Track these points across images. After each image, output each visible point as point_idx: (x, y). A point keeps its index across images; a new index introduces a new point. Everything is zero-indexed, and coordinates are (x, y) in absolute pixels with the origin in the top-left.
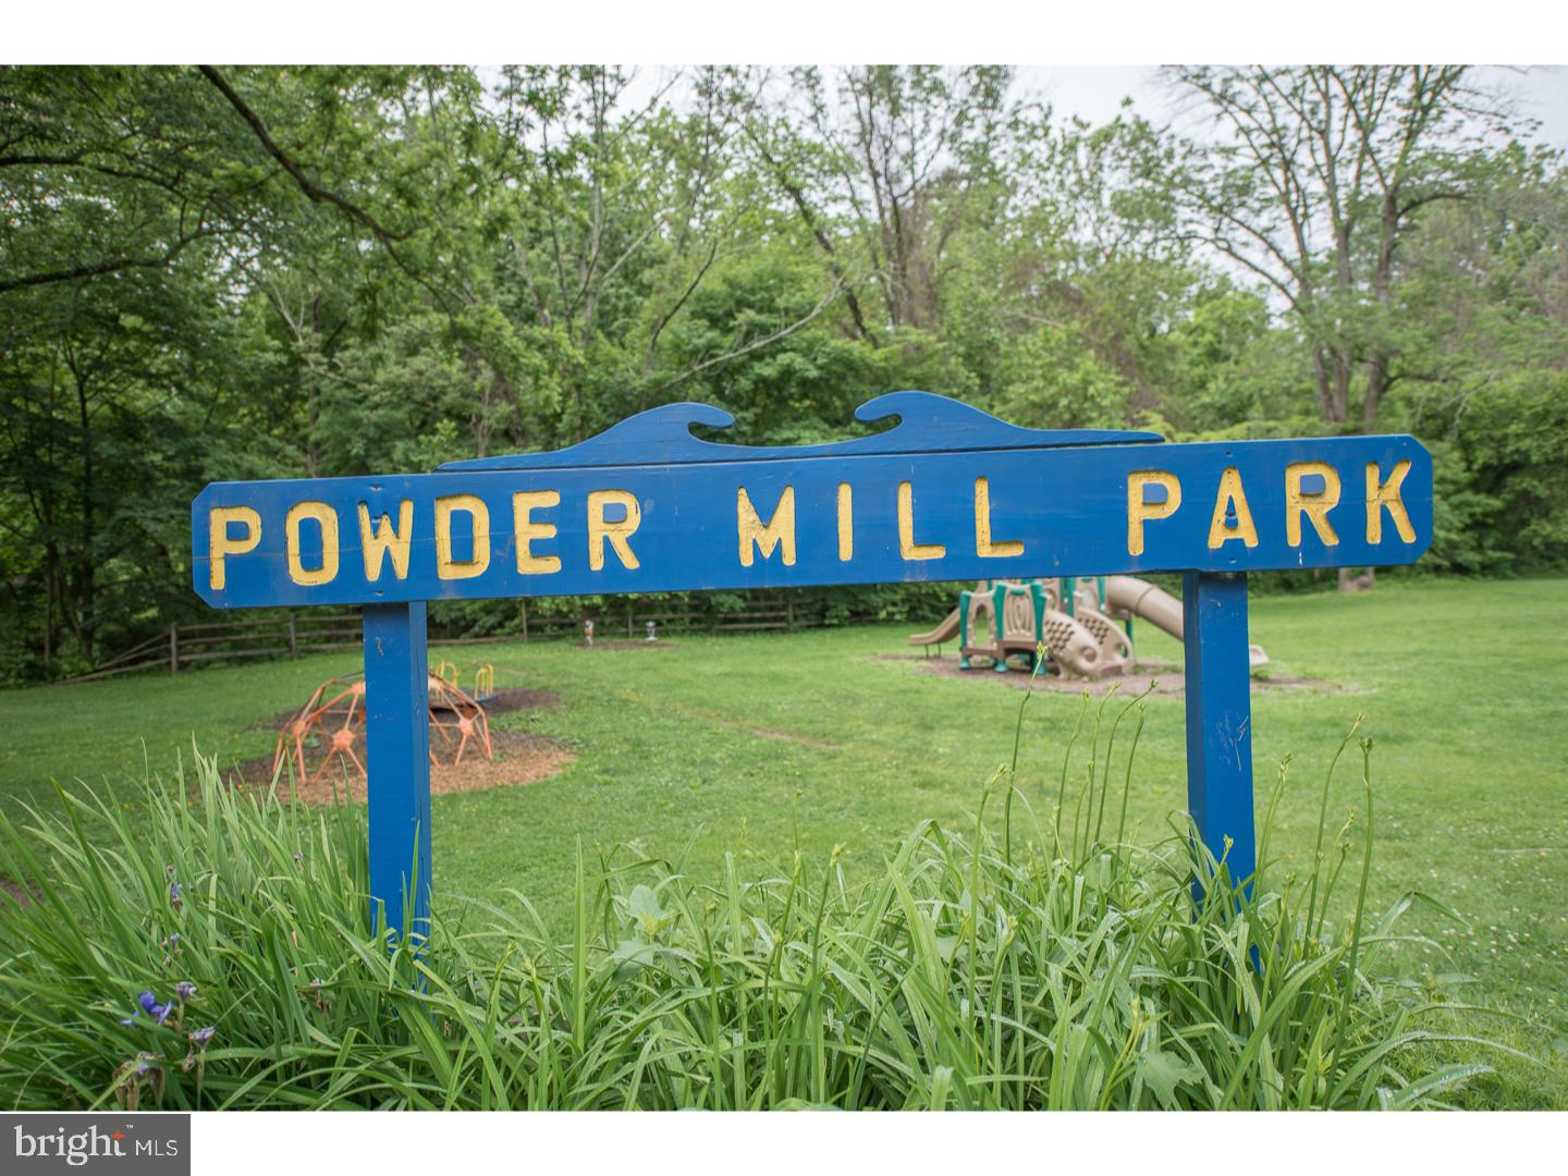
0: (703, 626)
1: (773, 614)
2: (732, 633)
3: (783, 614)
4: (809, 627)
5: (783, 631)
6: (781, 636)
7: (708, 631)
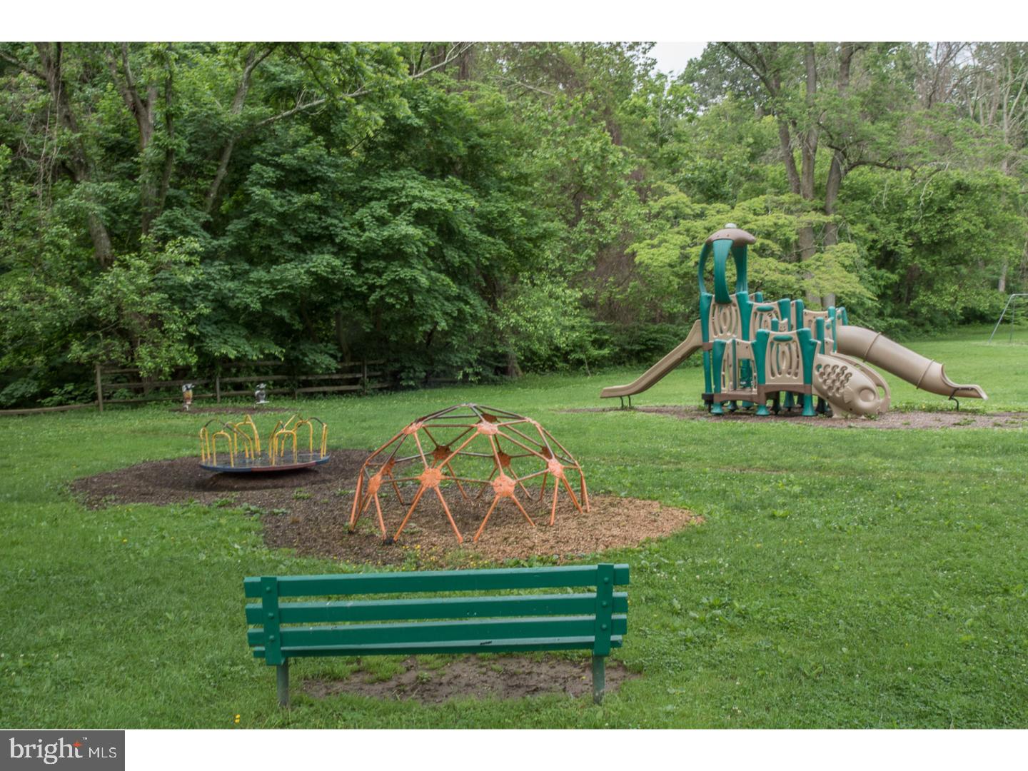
0: (286, 389)
1: (350, 376)
2: (311, 396)
3: (358, 375)
4: (381, 389)
5: (359, 394)
6: (358, 399)
7: (290, 395)
